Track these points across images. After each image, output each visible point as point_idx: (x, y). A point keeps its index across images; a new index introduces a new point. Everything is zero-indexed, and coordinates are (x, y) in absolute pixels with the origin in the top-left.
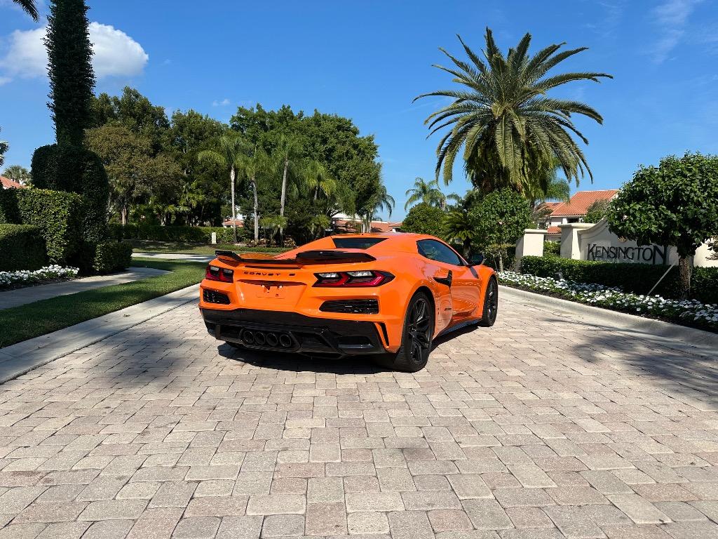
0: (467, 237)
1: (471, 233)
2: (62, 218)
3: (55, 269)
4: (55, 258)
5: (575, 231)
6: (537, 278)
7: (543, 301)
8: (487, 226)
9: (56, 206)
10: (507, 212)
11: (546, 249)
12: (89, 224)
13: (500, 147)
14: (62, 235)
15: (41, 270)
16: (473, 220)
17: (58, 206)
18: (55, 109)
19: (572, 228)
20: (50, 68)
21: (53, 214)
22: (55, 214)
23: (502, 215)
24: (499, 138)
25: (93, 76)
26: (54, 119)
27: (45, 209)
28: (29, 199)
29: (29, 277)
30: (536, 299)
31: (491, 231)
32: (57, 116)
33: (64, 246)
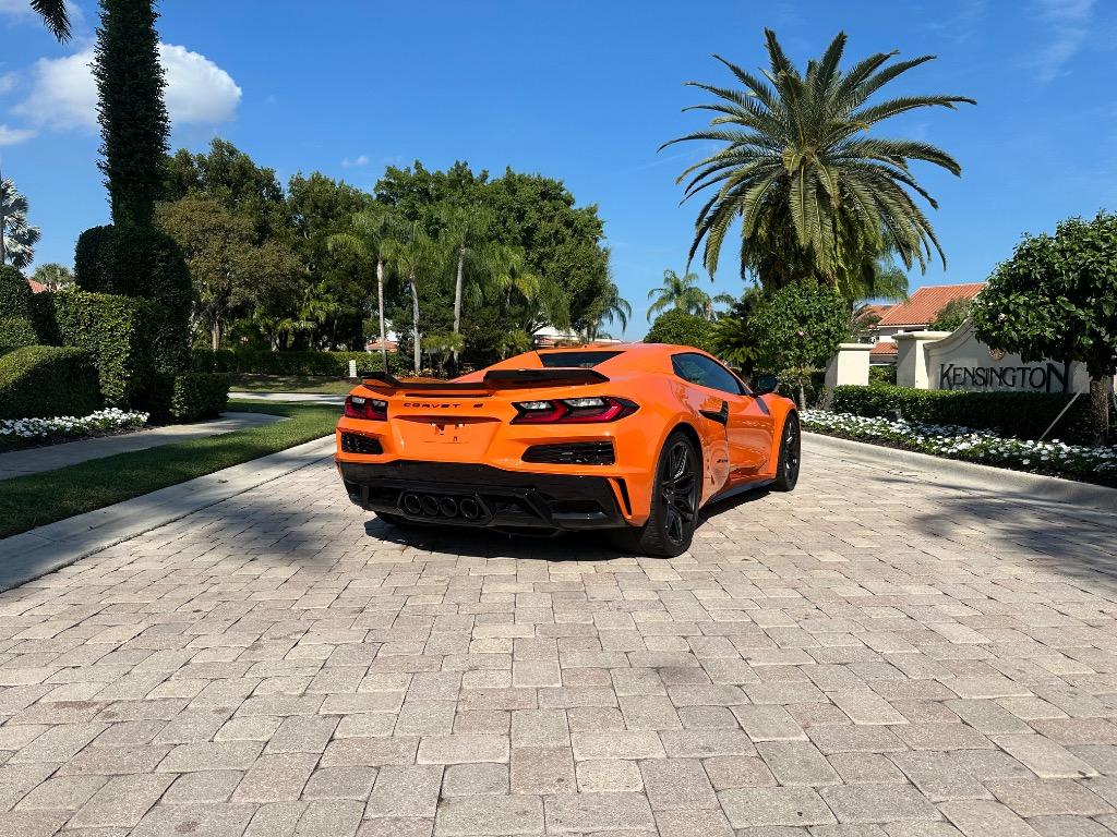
0: (748, 358)
1: (753, 350)
2: (123, 337)
3: (113, 415)
4: (113, 398)
5: (920, 345)
6: (861, 419)
7: (870, 453)
8: (779, 339)
9: (113, 318)
10: (810, 316)
11: (873, 374)
12: (162, 346)
13: (797, 215)
14: (123, 362)
15: (93, 416)
16: (757, 330)
17: (116, 317)
18: (111, 172)
19: (914, 339)
20: (101, 108)
21: (109, 330)
22: (111, 330)
23: (803, 320)
24: (795, 201)
25: (165, 120)
26: (107, 186)
27: (97, 323)
28: (72, 309)
29: (74, 428)
30: (861, 450)
31: (786, 346)
32: (113, 181)
33: (126, 379)
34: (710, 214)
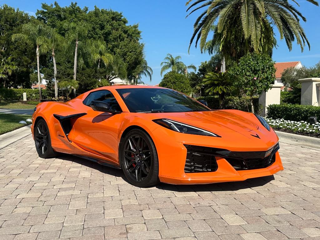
0: (223, 91)
1: (225, 88)
5: (314, 84)
6: (292, 122)
8: (244, 81)
10: (259, 70)
13: (244, 23)
16: (231, 77)
19: (312, 81)
23: (255, 72)
24: (243, 15)
31: (246, 85)
34: (200, 22)
